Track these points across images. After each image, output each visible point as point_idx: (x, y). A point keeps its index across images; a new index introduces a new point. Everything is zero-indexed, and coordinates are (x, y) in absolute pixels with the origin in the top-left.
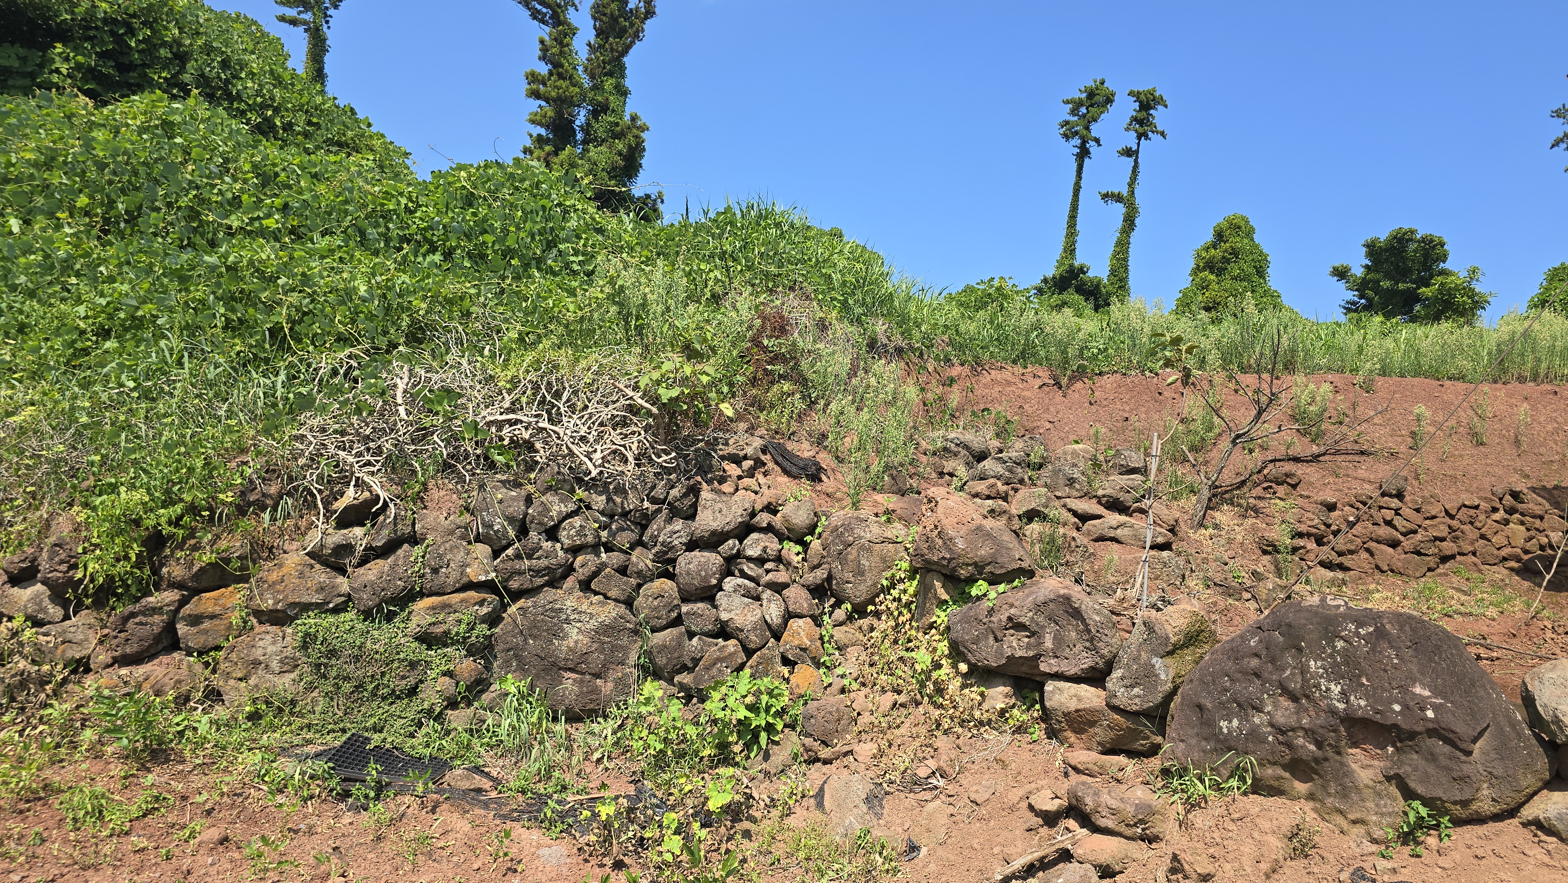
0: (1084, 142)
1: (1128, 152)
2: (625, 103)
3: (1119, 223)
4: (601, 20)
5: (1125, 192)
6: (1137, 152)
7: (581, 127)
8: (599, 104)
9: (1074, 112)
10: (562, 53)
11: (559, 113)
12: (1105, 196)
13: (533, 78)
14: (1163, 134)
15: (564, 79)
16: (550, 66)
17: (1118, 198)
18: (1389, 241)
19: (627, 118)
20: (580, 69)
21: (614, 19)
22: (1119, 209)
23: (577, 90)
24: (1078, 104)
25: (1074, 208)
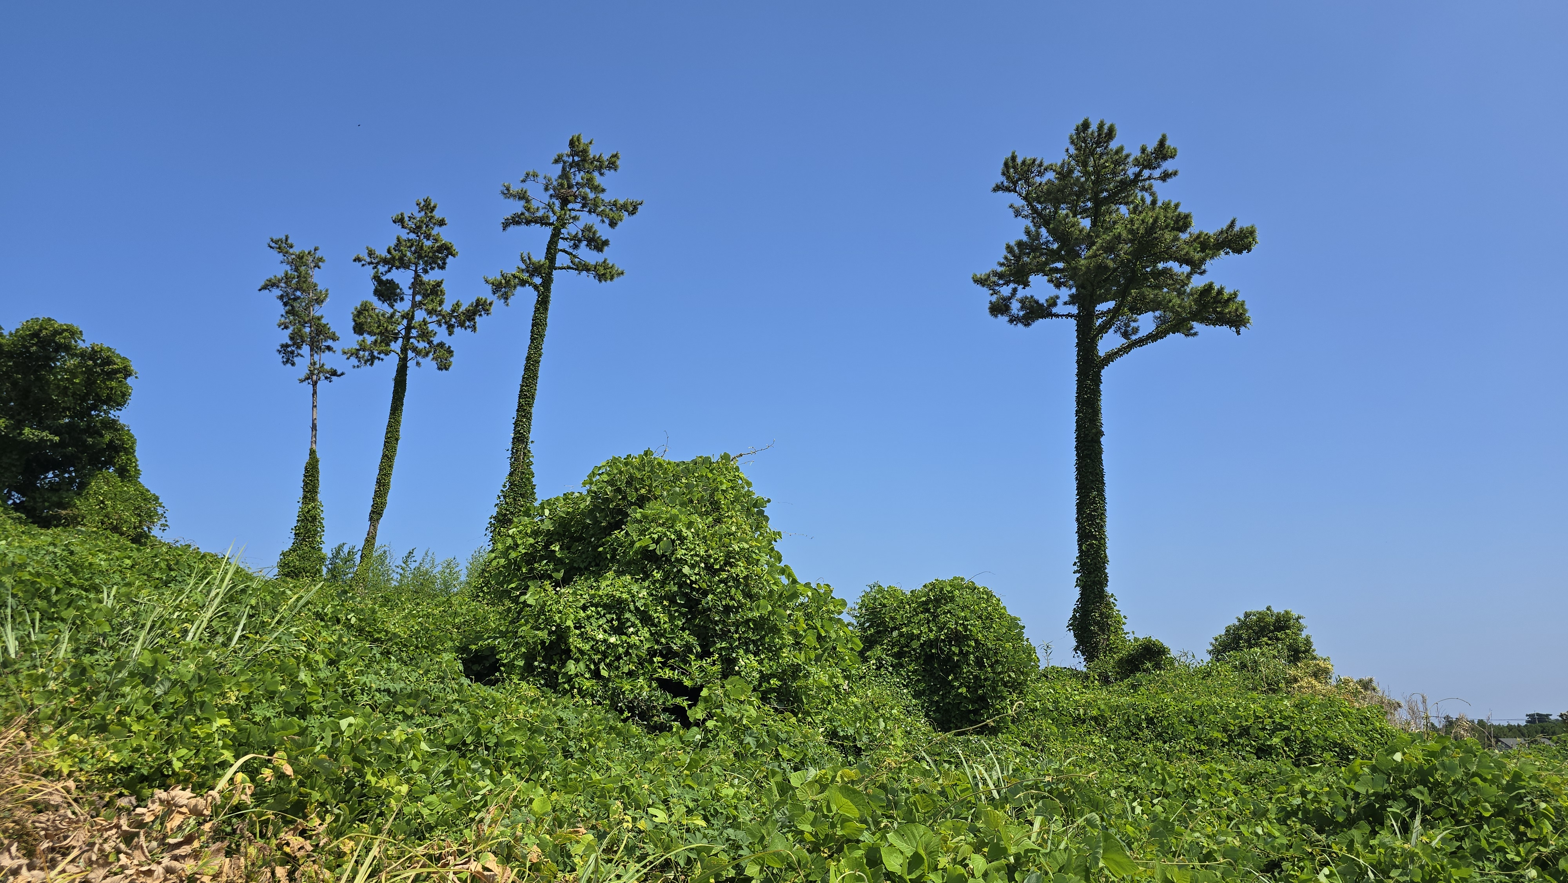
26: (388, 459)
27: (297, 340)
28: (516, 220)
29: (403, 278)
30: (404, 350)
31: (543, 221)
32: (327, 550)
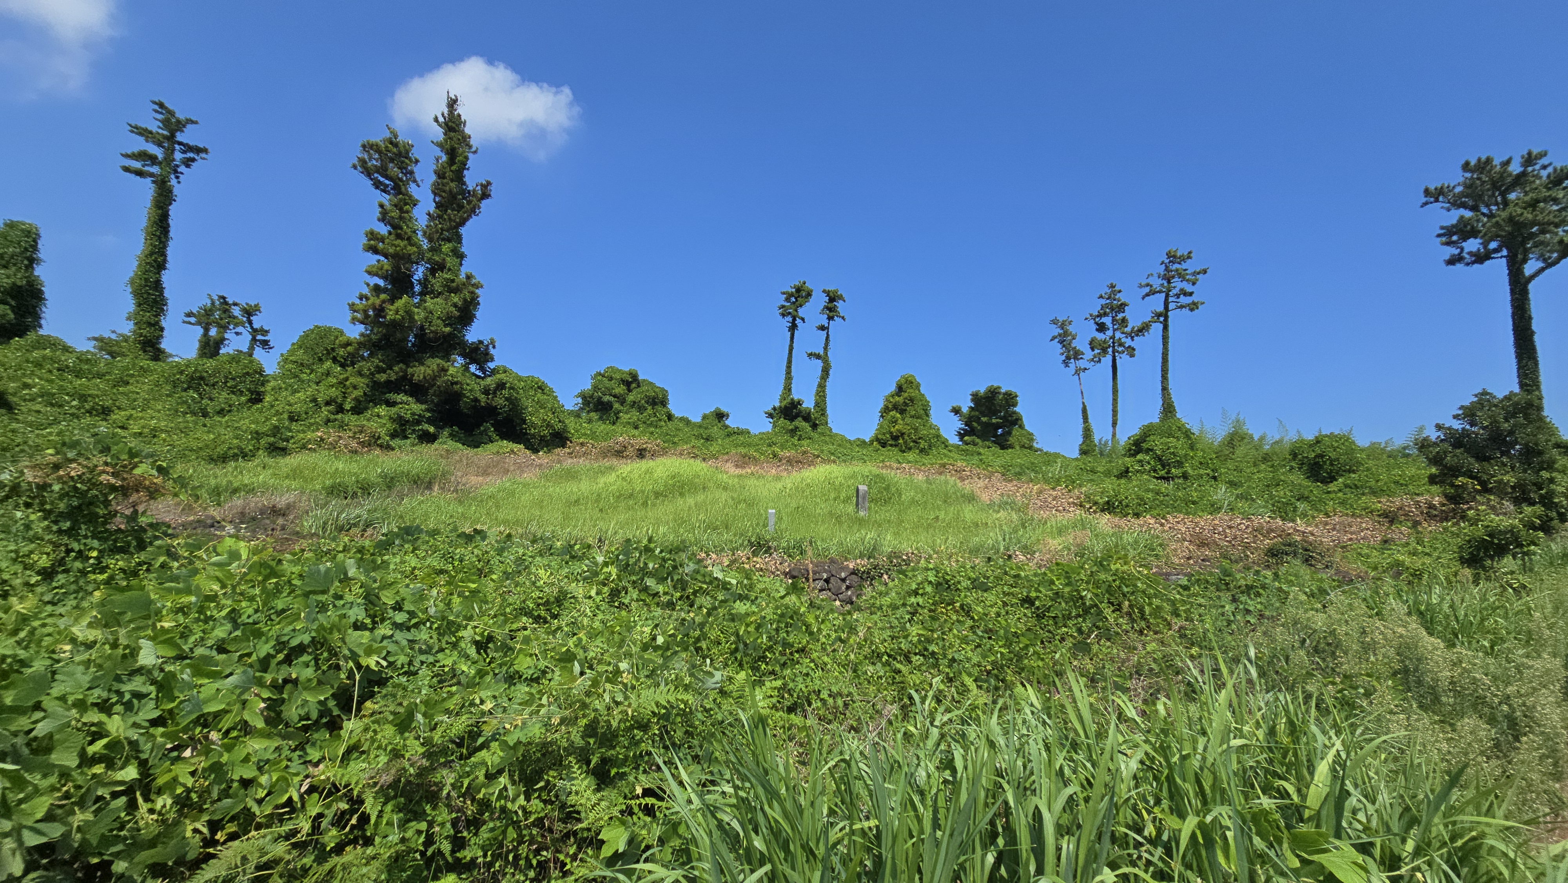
0: (794, 320)
1: (822, 328)
2: (461, 265)
3: (819, 372)
4: (440, 196)
5: (822, 353)
6: (828, 328)
7: (419, 281)
8: (437, 263)
9: (787, 300)
10: (401, 218)
11: (396, 268)
12: (810, 355)
13: (372, 235)
14: (843, 318)
15: (402, 239)
16: (389, 228)
17: (818, 357)
18: (986, 393)
19: (462, 276)
20: (420, 233)
21: (453, 196)
22: (819, 364)
23: (415, 249)
24: (792, 295)
25: (789, 362)
26: (1115, 400)
27: (1068, 358)
28: (1147, 295)
29: (1107, 320)
30: (1113, 352)
31: (1160, 292)
32: (1096, 442)
